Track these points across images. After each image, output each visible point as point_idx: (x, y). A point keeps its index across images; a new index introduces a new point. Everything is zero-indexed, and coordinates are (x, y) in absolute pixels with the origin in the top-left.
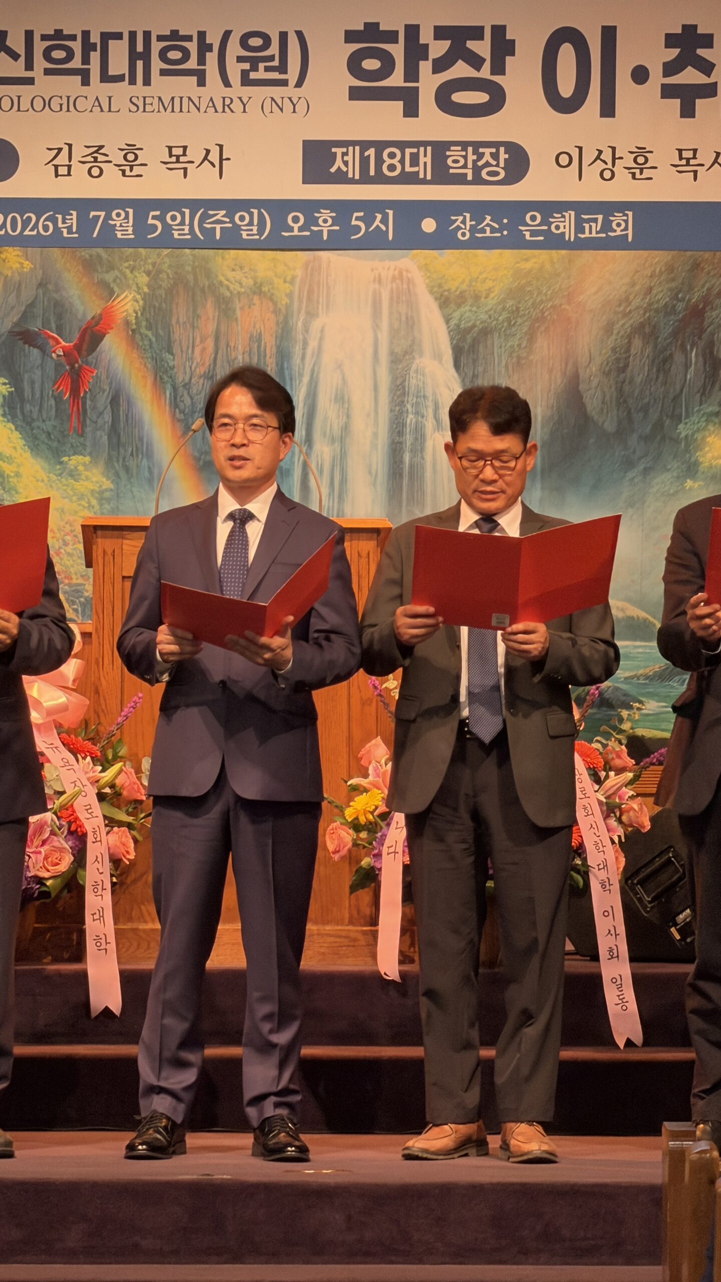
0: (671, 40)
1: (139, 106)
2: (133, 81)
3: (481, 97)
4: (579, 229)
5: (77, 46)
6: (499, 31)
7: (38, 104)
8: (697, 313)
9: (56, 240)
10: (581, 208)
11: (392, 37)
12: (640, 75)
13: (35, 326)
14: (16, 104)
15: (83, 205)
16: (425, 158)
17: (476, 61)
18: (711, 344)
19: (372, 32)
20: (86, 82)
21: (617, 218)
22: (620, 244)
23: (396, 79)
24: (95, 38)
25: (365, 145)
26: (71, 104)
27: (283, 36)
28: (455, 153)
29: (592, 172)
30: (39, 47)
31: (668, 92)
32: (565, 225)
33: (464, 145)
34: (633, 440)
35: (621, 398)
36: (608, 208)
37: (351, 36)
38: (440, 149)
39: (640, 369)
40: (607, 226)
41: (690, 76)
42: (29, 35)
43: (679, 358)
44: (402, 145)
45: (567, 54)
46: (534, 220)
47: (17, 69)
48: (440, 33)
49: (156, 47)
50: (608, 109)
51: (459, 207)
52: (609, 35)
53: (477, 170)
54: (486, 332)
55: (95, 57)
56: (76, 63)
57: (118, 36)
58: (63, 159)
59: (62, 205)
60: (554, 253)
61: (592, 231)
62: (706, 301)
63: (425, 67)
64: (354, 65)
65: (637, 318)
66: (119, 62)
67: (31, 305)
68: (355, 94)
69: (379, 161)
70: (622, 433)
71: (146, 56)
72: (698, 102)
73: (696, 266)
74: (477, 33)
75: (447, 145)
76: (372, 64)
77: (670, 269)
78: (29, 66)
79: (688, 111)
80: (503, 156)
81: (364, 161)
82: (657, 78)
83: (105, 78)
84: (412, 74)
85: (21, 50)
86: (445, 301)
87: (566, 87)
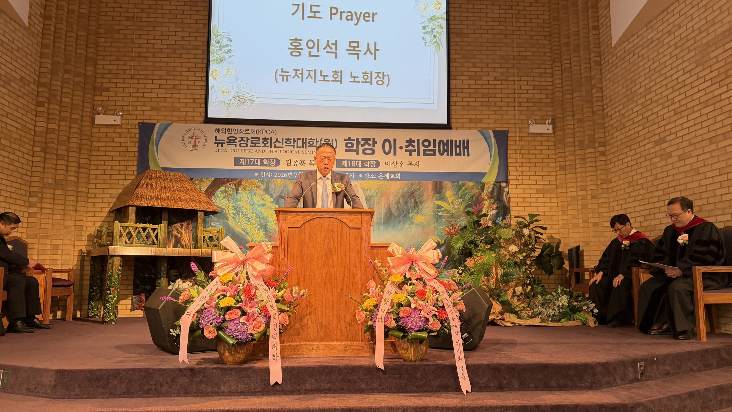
0: (407, 141)
1: (304, 152)
2: (303, 148)
3: (371, 152)
4: (390, 177)
5: (292, 141)
6: (374, 139)
7: (284, 152)
8: (413, 193)
9: (288, 178)
10: (390, 172)
11: (353, 140)
12: (401, 148)
13: (283, 195)
14: (280, 152)
15: (293, 171)
16: (360, 163)
17: (370, 145)
18: (416, 199)
19: (349, 139)
20: (294, 148)
21: (397, 175)
22: (398, 179)
23: (354, 148)
24: (296, 139)
25: (348, 160)
26: (291, 152)
27: (332, 140)
28: (366, 162)
29: (392, 166)
30: (285, 141)
31: (406, 151)
32: (387, 176)
33: (368, 160)
34: (401, 217)
35: (398, 209)
36: (395, 173)
37: (345, 140)
38: (363, 161)
39: (402, 203)
40: (395, 176)
41: (411, 148)
42: (283, 139)
43: (409, 201)
44: (355, 160)
45: (387, 143)
46: (381, 175)
47: (280, 145)
48: (363, 139)
49: (308, 141)
50: (395, 154)
51: (366, 172)
52: (395, 140)
53: (370, 165)
54: (372, 196)
55: (296, 143)
56: (292, 144)
57: (300, 139)
58: (289, 162)
59: (289, 171)
60: (385, 181)
61: (392, 177)
62: (414, 190)
63: (360, 146)
64: (346, 145)
65: (401, 194)
66: (300, 144)
67: (283, 191)
68: (346, 151)
69: (351, 163)
70: (399, 216)
71: (306, 143)
72: (412, 153)
73: (412, 184)
74: (370, 140)
75: (364, 160)
76: (349, 145)
77: (408, 184)
78: (283, 144)
79: (410, 155)
80: (375, 163)
81: (348, 164)
82: (404, 148)
83: (298, 147)
84: (357, 147)
85: (281, 141)
86: (364, 191)
87: (387, 150)
